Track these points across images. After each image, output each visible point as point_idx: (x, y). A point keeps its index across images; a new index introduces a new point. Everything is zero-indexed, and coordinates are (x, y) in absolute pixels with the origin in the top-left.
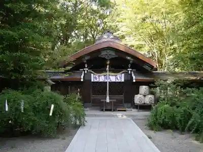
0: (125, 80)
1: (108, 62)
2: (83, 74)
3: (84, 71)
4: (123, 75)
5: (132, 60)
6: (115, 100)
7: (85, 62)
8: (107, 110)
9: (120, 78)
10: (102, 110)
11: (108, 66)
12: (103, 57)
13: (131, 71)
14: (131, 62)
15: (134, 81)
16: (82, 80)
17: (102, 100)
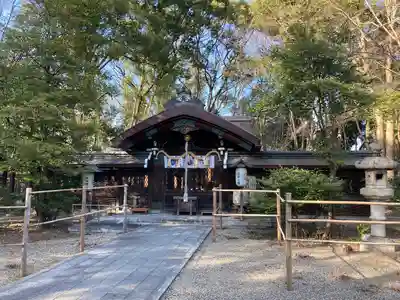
0: (215, 166)
1: (187, 138)
3: (152, 151)
4: (213, 157)
5: (222, 134)
6: (195, 198)
7: (150, 138)
8: (181, 213)
9: (206, 162)
10: (175, 213)
11: (187, 145)
12: (177, 130)
13: (224, 152)
14: (220, 137)
15: (225, 167)
17: (175, 198)
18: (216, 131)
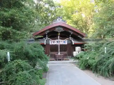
0: (68, 44)
1: (59, 34)
2: (45, 41)
3: (46, 39)
4: (67, 41)
5: (72, 32)
6: (63, 55)
7: (47, 34)
8: (58, 60)
10: (56, 60)
11: (59, 36)
12: (57, 31)
13: (71, 39)
14: (71, 34)
15: (73, 44)
16: (45, 44)
17: (56, 55)
18: (70, 32)
